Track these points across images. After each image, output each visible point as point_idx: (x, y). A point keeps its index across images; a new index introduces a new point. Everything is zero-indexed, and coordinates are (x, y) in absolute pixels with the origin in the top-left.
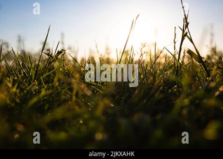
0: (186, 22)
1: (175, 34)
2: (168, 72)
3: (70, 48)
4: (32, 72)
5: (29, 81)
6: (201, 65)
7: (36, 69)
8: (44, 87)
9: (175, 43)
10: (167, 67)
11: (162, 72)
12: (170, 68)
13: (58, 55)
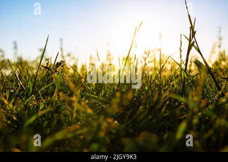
0: (193, 31)
1: (181, 42)
2: (174, 82)
3: (69, 55)
4: (30, 85)
5: (27, 94)
6: (209, 76)
7: (34, 81)
8: (42, 101)
9: (181, 51)
10: (173, 77)
11: (168, 82)
12: (176, 78)
13: (57, 67)
